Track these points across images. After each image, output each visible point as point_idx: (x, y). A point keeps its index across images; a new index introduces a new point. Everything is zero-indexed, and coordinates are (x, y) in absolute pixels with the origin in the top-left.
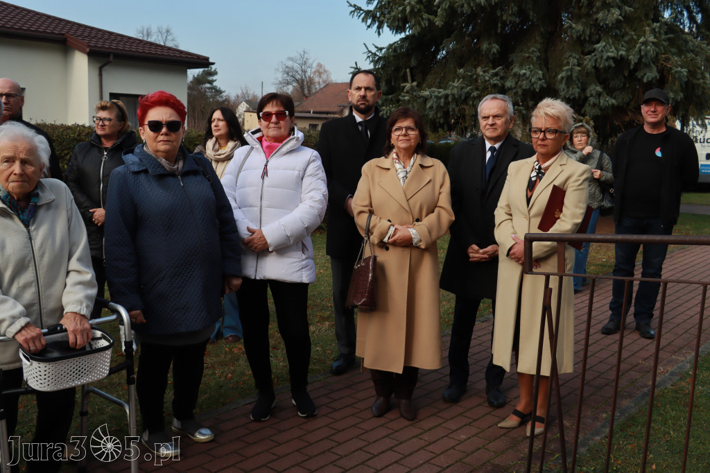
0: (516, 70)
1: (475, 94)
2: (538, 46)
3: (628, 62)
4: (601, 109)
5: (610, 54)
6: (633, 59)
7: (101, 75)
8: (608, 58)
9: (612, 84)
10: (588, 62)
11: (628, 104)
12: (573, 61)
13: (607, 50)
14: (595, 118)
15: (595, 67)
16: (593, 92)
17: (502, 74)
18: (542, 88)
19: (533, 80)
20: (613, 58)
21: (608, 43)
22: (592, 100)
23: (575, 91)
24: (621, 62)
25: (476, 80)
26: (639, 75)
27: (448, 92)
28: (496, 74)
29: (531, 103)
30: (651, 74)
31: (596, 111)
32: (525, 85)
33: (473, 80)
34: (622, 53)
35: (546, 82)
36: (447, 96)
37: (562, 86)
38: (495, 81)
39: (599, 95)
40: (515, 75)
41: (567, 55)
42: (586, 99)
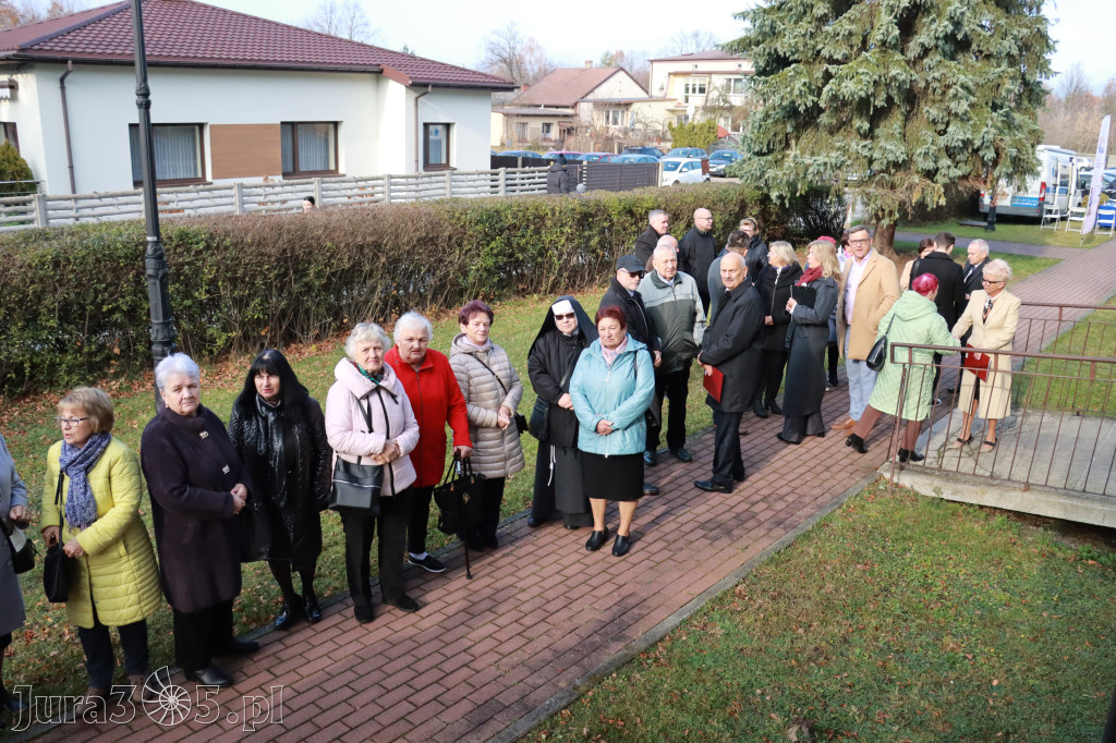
0: (882, 143)
1: (849, 162)
2: (899, 123)
3: (973, 145)
4: (950, 179)
5: (961, 138)
6: (977, 143)
7: (416, 105)
8: (958, 140)
9: (958, 158)
10: (942, 141)
11: (970, 174)
12: (930, 140)
13: (956, 134)
14: (946, 186)
15: (947, 147)
16: (945, 165)
17: (870, 146)
18: (904, 161)
19: (898, 154)
20: (963, 141)
21: (957, 127)
22: (943, 171)
23: (930, 165)
24: (966, 143)
25: (848, 150)
26: (981, 153)
27: (826, 160)
28: (865, 146)
29: (893, 171)
30: (990, 155)
31: (946, 180)
32: (891, 158)
33: (845, 150)
34: (969, 136)
35: (908, 156)
36: (825, 164)
37: (920, 159)
38: (865, 152)
39: (949, 167)
40: (881, 147)
41: (924, 132)
42: (937, 170)
